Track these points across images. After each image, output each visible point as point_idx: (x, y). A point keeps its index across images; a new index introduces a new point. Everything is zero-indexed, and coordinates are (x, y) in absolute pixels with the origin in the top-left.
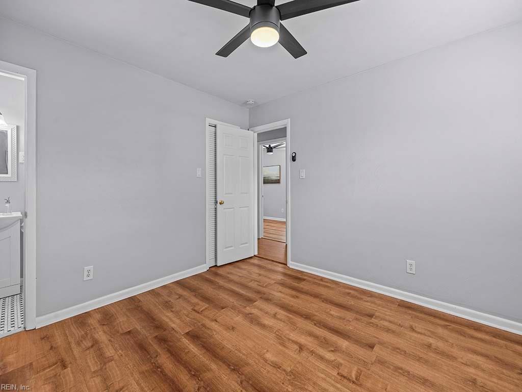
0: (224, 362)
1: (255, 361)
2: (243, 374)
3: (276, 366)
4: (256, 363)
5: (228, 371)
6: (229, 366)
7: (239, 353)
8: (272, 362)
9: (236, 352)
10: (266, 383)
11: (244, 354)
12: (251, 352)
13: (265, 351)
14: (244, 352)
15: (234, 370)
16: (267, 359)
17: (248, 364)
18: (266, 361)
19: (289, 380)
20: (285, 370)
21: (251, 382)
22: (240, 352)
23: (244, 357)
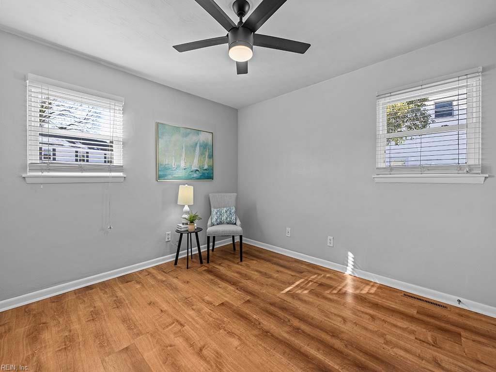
0: (277, 338)
1: (250, 338)
2: (259, 329)
3: (231, 334)
4: (248, 336)
5: (271, 331)
6: (272, 335)
7: (266, 347)
8: (234, 337)
9: (268, 348)
10: (241, 323)
11: (261, 345)
12: (253, 347)
13: (239, 348)
14: (260, 347)
15: (267, 332)
16: (238, 340)
17: (256, 336)
18: (240, 339)
19: (224, 324)
20: (225, 330)
21: (253, 324)
22: (264, 347)
23: (260, 343)
